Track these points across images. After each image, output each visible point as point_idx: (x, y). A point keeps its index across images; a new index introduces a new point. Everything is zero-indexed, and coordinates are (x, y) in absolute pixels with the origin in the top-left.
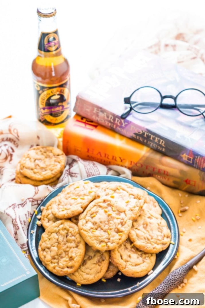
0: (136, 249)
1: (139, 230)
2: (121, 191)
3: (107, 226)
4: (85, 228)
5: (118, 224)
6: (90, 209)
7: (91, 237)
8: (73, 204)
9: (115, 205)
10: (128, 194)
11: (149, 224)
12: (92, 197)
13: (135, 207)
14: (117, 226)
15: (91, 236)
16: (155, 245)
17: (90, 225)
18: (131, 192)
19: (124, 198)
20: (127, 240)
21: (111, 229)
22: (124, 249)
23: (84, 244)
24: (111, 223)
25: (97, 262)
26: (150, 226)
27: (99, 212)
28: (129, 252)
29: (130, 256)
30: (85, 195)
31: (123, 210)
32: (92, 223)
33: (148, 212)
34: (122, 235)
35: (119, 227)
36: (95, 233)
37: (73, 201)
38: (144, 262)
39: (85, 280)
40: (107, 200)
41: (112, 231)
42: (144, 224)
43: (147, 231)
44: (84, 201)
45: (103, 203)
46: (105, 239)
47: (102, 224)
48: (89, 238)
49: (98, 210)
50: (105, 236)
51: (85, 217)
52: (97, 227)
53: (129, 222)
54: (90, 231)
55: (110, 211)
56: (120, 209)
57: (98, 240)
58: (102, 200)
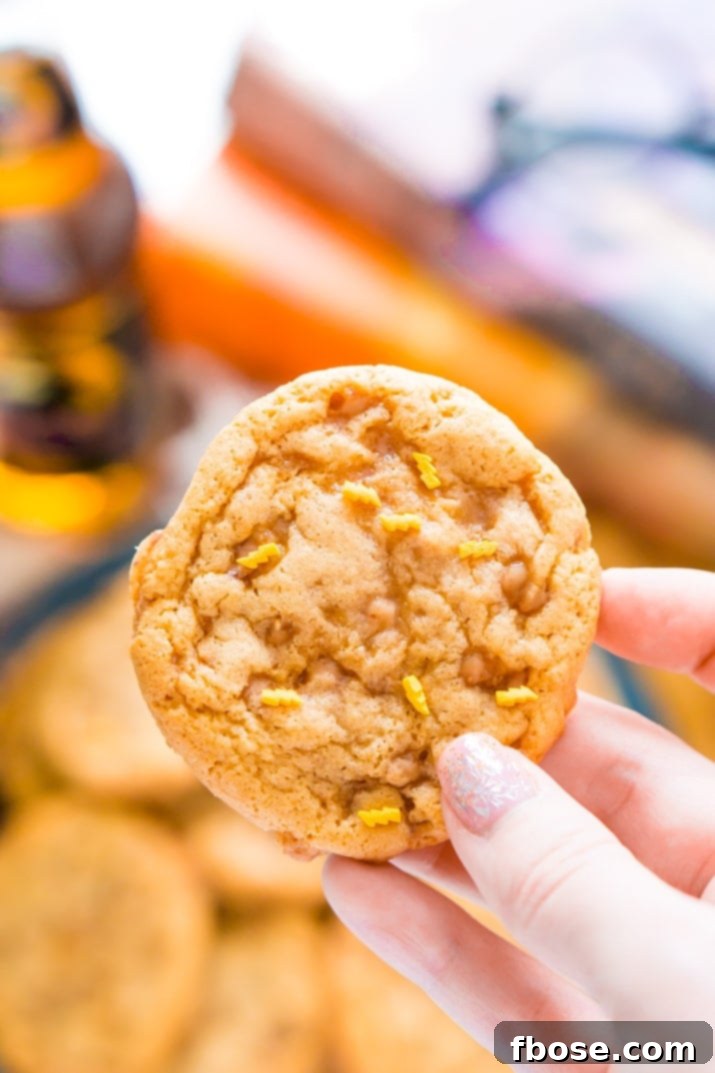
5: (483, 613)
6: (220, 497)
7: (260, 766)
9: (439, 428)
15: (268, 756)
21: (425, 666)
24: (421, 612)
27: (302, 520)
32: (253, 625)
34: (529, 701)
35: (502, 633)
40: (359, 392)
41: (440, 683)
45: (330, 428)
46: (384, 762)
47: (344, 624)
48: (248, 770)
49: (291, 503)
50: (381, 733)
51: (189, 581)
52: (300, 662)
53: (579, 570)
54: (249, 710)
55: (398, 495)
56: (481, 461)
57: (327, 780)
58: (311, 400)
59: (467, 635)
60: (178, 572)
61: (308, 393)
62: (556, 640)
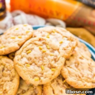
0: (67, 85)
1: (71, 68)
2: (56, 33)
3: (41, 61)
4: (20, 62)
6: (26, 46)
7: (25, 72)
8: (11, 42)
9: (50, 43)
10: (62, 36)
11: (80, 64)
12: (29, 36)
13: (68, 47)
14: (50, 62)
16: (86, 83)
17: (25, 60)
19: (59, 39)
20: (59, 76)
22: (56, 84)
23: (18, 78)
26: (81, 65)
27: (34, 49)
28: (61, 87)
29: (61, 92)
30: (22, 34)
31: (57, 49)
33: (80, 53)
34: (55, 70)
35: (53, 63)
36: (29, 67)
37: (11, 40)
40: (43, 39)
42: (75, 63)
43: (79, 69)
44: (21, 39)
47: (36, 59)
50: (38, 71)
52: (31, 63)
56: (54, 47)
57: (32, 75)
62: (59, 65)
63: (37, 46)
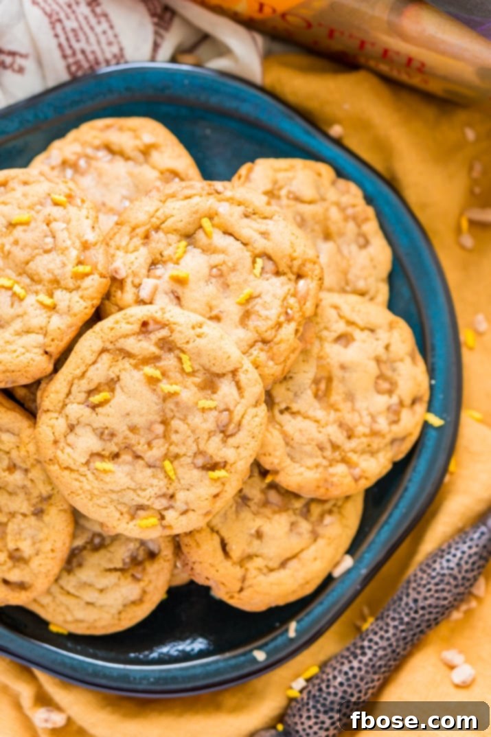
1: (294, 414)
3: (159, 442)
4: (65, 456)
5: (206, 436)
6: (83, 368)
7: (92, 496)
9: (194, 343)
10: (246, 257)
11: (337, 373)
12: (89, 304)
13: (279, 325)
15: (96, 492)
17: (86, 442)
18: (261, 244)
19: (233, 278)
21: (177, 456)
24: (176, 432)
25: (124, 563)
26: (343, 381)
27: (122, 383)
28: (256, 514)
29: (259, 535)
31: (230, 368)
32: (94, 430)
34: (224, 477)
35: (214, 446)
36: (107, 478)
38: (315, 536)
39: (81, 625)
40: (156, 322)
41: (182, 466)
42: (316, 382)
43: (332, 406)
45: (141, 337)
46: (152, 500)
47: (138, 434)
48: (86, 497)
49: (118, 373)
50: (152, 486)
51: (65, 405)
52: (115, 449)
53: (256, 416)
54: (89, 470)
55: (171, 374)
56: (213, 362)
57: (124, 504)
58: (132, 324)
59: (198, 445)
60: (59, 402)
61: (132, 320)
62: (240, 450)
63: (133, 361)
